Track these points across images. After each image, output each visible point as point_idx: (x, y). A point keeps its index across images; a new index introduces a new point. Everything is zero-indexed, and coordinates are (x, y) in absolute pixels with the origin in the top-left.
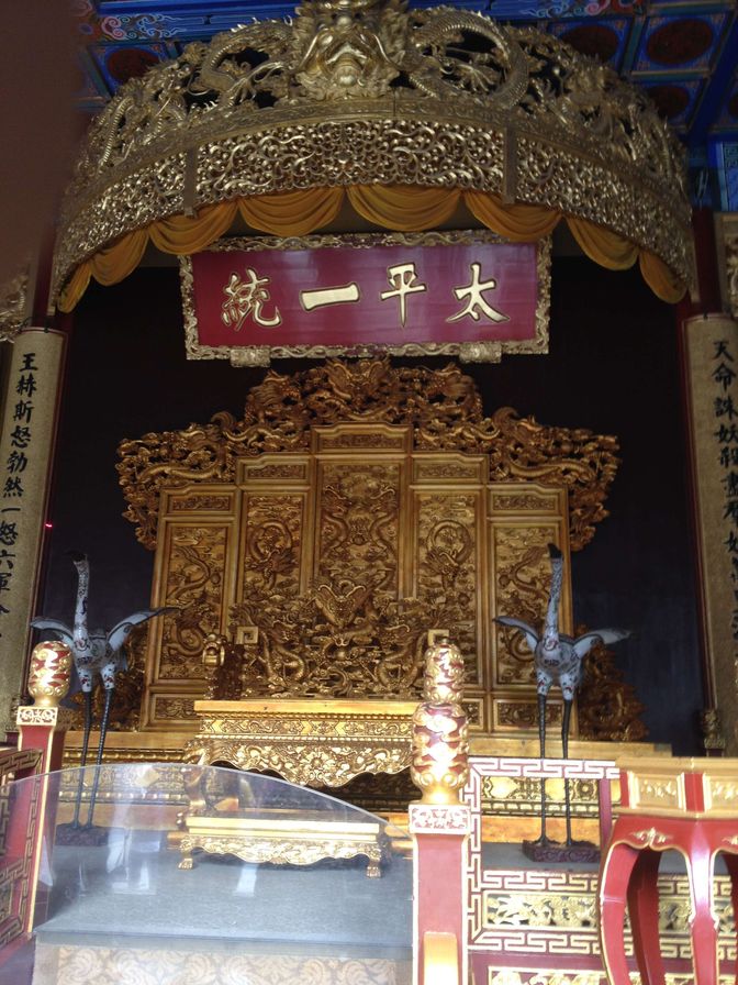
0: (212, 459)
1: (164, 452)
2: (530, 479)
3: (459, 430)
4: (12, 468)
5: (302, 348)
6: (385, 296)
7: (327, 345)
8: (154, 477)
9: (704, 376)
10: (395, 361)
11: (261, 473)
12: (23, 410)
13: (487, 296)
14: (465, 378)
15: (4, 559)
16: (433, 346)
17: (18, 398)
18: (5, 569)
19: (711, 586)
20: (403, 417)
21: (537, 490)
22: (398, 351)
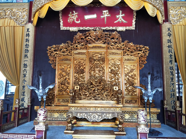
0: (67, 51)
1: (57, 49)
2: (131, 55)
3: (117, 45)
4: (25, 52)
5: (85, 27)
6: (102, 17)
7: (90, 27)
8: (55, 54)
9: (166, 35)
10: (104, 31)
11: (77, 54)
12: (27, 40)
13: (123, 17)
14: (118, 34)
15: (25, 71)
16: (111, 27)
17: (26, 38)
18: (25, 73)
19: (166, 76)
20: (106, 42)
21: (133, 57)
22: (104, 28)
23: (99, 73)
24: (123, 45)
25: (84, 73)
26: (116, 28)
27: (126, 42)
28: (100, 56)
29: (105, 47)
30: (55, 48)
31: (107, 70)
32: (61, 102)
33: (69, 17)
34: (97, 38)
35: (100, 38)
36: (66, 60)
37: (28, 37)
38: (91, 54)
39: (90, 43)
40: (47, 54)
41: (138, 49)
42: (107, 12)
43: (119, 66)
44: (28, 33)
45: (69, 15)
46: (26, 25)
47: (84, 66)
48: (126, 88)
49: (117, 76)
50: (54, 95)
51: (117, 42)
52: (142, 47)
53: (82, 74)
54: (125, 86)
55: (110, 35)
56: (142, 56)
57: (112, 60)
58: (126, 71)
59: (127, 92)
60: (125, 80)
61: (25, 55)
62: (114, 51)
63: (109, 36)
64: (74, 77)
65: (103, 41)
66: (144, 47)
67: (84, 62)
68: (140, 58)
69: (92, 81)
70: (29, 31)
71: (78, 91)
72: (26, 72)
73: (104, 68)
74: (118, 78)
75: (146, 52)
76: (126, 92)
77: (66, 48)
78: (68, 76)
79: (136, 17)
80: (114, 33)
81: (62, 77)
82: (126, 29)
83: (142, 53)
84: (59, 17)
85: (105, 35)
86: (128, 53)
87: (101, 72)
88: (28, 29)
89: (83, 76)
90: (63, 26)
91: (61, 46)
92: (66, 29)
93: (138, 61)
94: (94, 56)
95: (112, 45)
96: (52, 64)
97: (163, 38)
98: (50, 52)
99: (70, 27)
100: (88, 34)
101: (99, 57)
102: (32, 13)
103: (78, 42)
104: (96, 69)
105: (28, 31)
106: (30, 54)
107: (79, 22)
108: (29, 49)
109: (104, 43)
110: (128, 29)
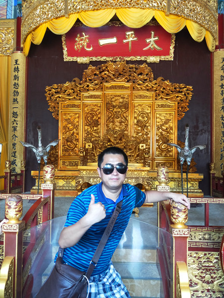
0: (74, 93)
1: (59, 90)
2: (167, 99)
3: (147, 84)
4: (14, 95)
5: (99, 57)
6: (125, 41)
7: (107, 57)
8: (56, 98)
9: (218, 68)
10: (128, 62)
11: (88, 97)
12: (16, 77)
13: (156, 42)
14: (149, 68)
15: (15, 122)
16: (139, 57)
17: (14, 74)
18: (15, 125)
19: (215, 130)
20: (130, 80)
21: (169, 103)
22: (128, 59)
23: (121, 125)
24: (156, 84)
25: (99, 126)
26: (146, 58)
27: (160, 79)
28: (121, 100)
29: (129, 87)
30: (57, 88)
31: (132, 121)
32: (67, 166)
33: (76, 41)
34: (117, 73)
35: (122, 73)
36: (73, 107)
37: (16, 72)
38: (109, 98)
39: (106, 82)
40: (46, 97)
41: (178, 90)
42: (132, 34)
43: (149, 114)
44: (16, 66)
45: (77, 39)
46: (14, 54)
47: (99, 116)
48: (157, 146)
49: (145, 130)
50: (57, 156)
51: (147, 79)
52: (183, 86)
53: (96, 127)
54: (157, 144)
55: (136, 69)
56: (182, 101)
57: (139, 107)
58: (159, 122)
59: (159, 151)
60: (157, 135)
61: (14, 99)
62: (141, 93)
63: (134, 70)
64: (85, 131)
65: (126, 78)
66: (185, 87)
67: (98, 110)
68: (178, 103)
69: (109, 137)
70: (18, 63)
71: (90, 150)
72: (17, 124)
73: (127, 118)
74: (147, 133)
75: (188, 94)
76: (157, 153)
77: (72, 89)
78: (76, 130)
79: (175, 41)
80: (142, 66)
81: (68, 131)
82: (160, 60)
83: (182, 96)
84: (62, 42)
85: (130, 68)
86: (163, 96)
87: (123, 124)
88: (16, 61)
89: (98, 129)
90: (68, 56)
91: (65, 85)
92: (72, 60)
93: (176, 108)
94: (113, 100)
95: (139, 84)
96: (53, 112)
97: (215, 73)
98: (50, 94)
99: (77, 57)
100: (104, 68)
101: (120, 102)
102: (22, 36)
103: (89, 80)
104: (116, 120)
105: (16, 64)
106: (21, 98)
107: (91, 49)
108: (19, 90)
109: (128, 81)
110: (163, 60)
